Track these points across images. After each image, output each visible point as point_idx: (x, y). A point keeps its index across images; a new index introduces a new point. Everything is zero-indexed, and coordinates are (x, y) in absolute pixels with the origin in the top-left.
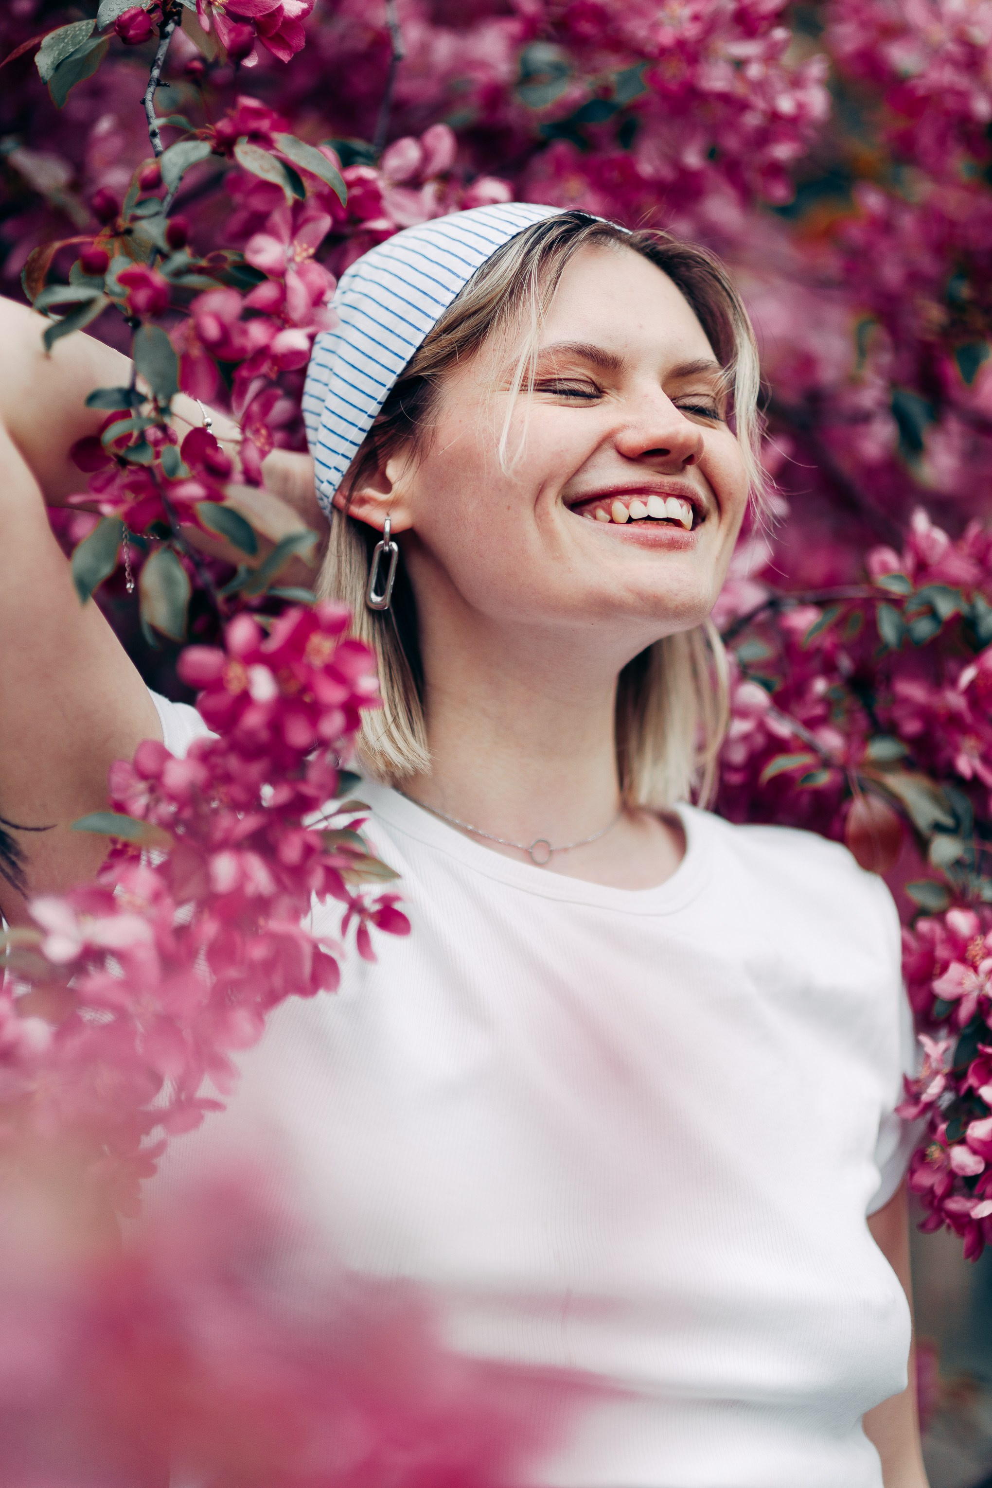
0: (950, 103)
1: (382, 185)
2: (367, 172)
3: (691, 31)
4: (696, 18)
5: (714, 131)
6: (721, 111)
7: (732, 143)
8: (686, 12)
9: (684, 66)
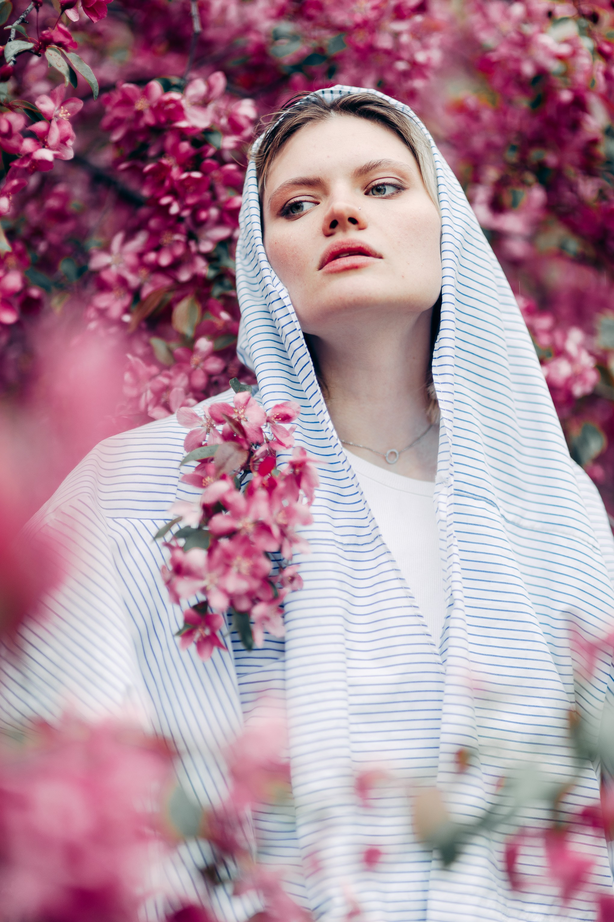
0: (511, 65)
1: (184, 103)
2: (175, 95)
3: (372, 15)
4: (375, 8)
5: (382, 70)
6: (384, 60)
7: (390, 77)
8: (369, 5)
9: (367, 34)
